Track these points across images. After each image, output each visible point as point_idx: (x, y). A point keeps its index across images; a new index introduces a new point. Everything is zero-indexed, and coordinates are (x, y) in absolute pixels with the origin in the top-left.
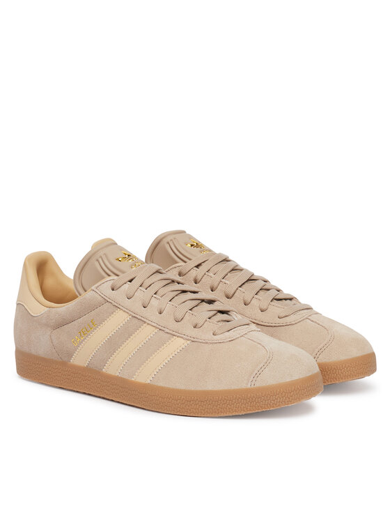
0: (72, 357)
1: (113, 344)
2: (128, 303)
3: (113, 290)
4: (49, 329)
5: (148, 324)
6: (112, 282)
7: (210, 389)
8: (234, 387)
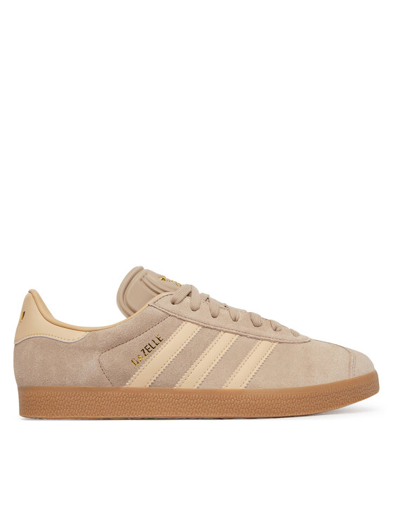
0: (129, 379)
1: (189, 355)
2: (194, 315)
3: (173, 304)
4: (97, 352)
5: (226, 332)
6: (171, 297)
7: (319, 384)
8: (339, 380)
